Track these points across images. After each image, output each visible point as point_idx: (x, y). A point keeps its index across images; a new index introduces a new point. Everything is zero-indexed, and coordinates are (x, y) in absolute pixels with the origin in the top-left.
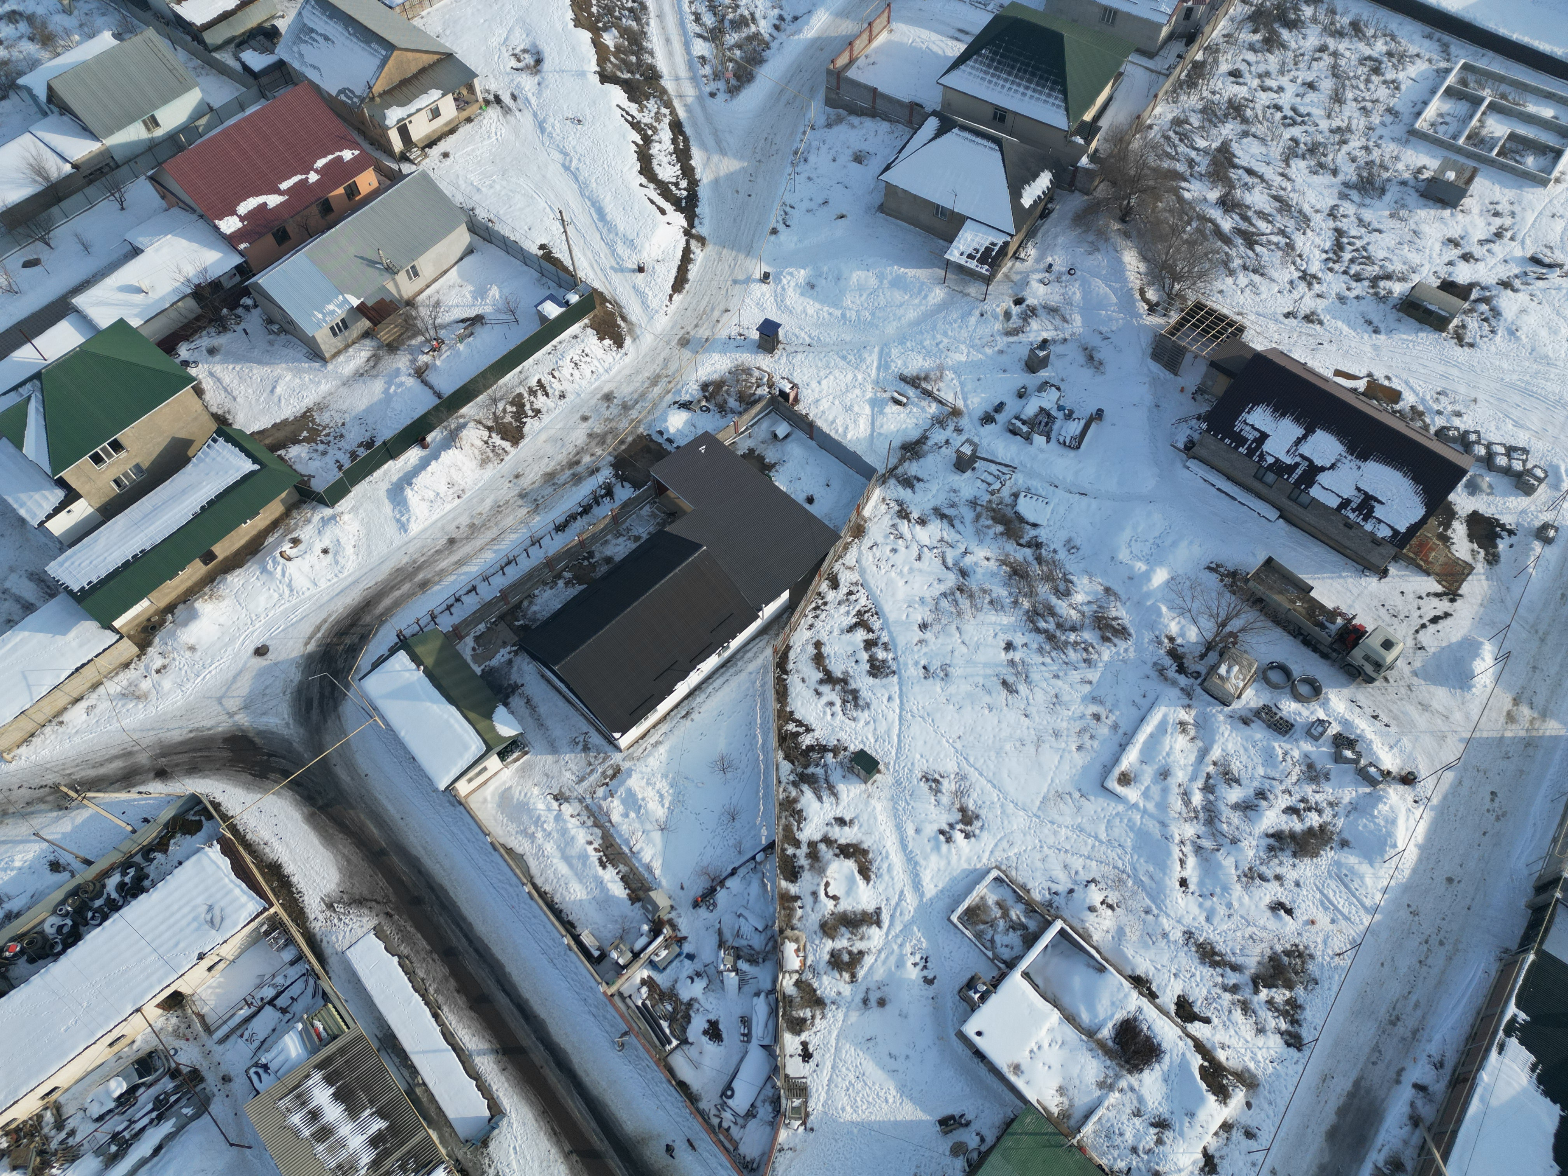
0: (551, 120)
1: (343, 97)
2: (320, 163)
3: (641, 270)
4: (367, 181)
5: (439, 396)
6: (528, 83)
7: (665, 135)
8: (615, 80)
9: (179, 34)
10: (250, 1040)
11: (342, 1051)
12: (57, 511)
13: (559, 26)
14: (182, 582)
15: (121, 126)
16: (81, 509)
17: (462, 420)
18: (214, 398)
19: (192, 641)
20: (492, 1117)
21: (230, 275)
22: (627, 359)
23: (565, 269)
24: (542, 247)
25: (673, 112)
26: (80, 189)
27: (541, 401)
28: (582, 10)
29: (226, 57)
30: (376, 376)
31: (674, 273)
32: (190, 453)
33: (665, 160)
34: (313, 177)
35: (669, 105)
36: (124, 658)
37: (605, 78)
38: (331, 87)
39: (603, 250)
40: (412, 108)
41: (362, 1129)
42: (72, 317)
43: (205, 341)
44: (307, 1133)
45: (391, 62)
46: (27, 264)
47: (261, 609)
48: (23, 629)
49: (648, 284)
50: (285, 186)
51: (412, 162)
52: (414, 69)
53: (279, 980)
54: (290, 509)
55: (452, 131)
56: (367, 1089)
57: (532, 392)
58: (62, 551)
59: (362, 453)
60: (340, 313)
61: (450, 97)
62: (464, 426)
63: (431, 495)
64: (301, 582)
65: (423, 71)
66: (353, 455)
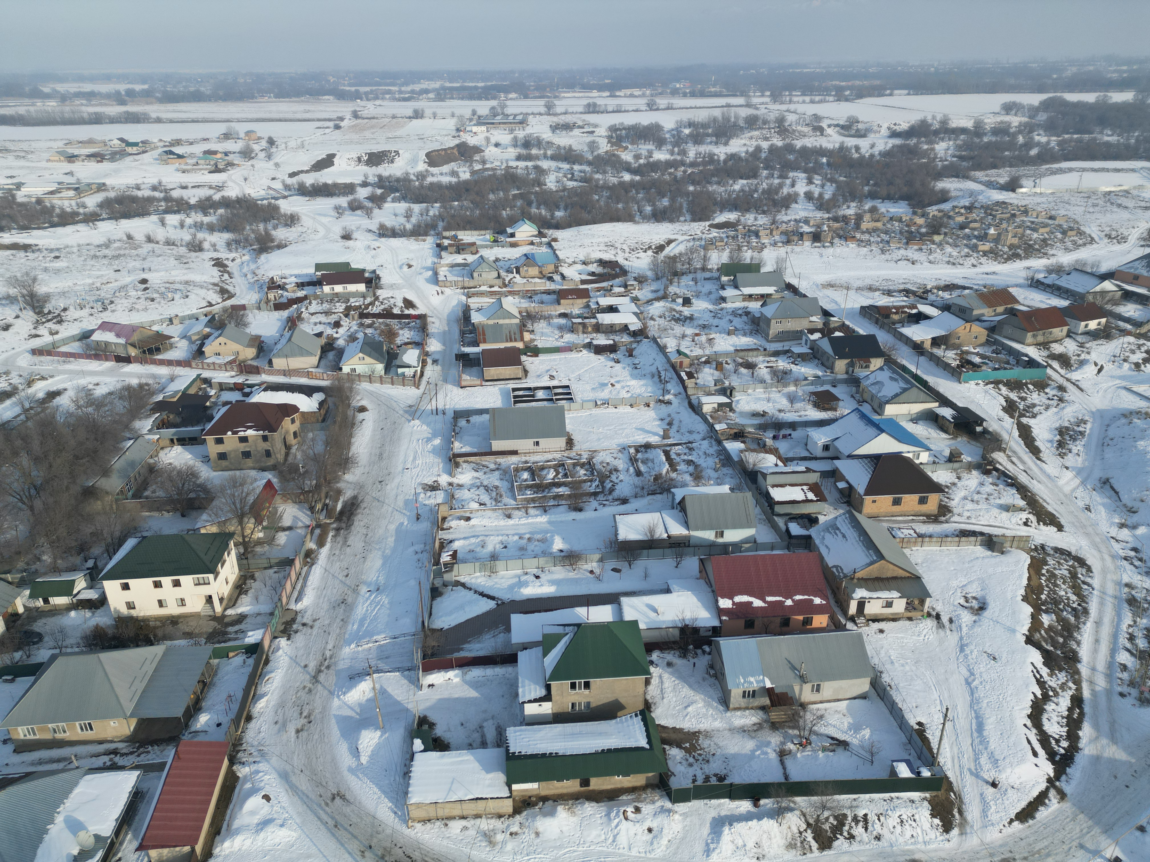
0: (973, 647)
1: (834, 570)
2: (798, 597)
3: (994, 785)
4: (820, 620)
5: (786, 777)
6: (966, 618)
7: (1064, 702)
8: (1037, 646)
9: (763, 501)
12: (535, 701)
13: (1009, 595)
14: (562, 787)
15: (704, 528)
16: (546, 708)
17: (792, 805)
18: (653, 690)
19: (541, 829)
21: (707, 629)
22: (947, 845)
23: (930, 749)
24: (920, 724)
25: (1079, 689)
26: (663, 548)
27: (858, 831)
28: (1033, 592)
29: (780, 522)
30: (753, 738)
31: (1023, 804)
32: (619, 714)
33: (1055, 719)
34: (789, 602)
35: (1078, 683)
36: (502, 811)
37: (1029, 640)
38: (831, 561)
39: (969, 753)
40: (875, 595)
42: (615, 606)
43: (669, 656)
45: (876, 565)
46: (614, 570)
47: (589, 839)
48: (472, 754)
49: (995, 799)
50: (769, 599)
51: (856, 624)
52: (889, 575)
54: (649, 786)
55: (894, 620)
57: (855, 819)
58: (521, 724)
59: (714, 781)
60: (755, 686)
61: (905, 600)
62: (791, 810)
63: (740, 843)
64: (623, 840)
65: (895, 578)
66: (707, 779)
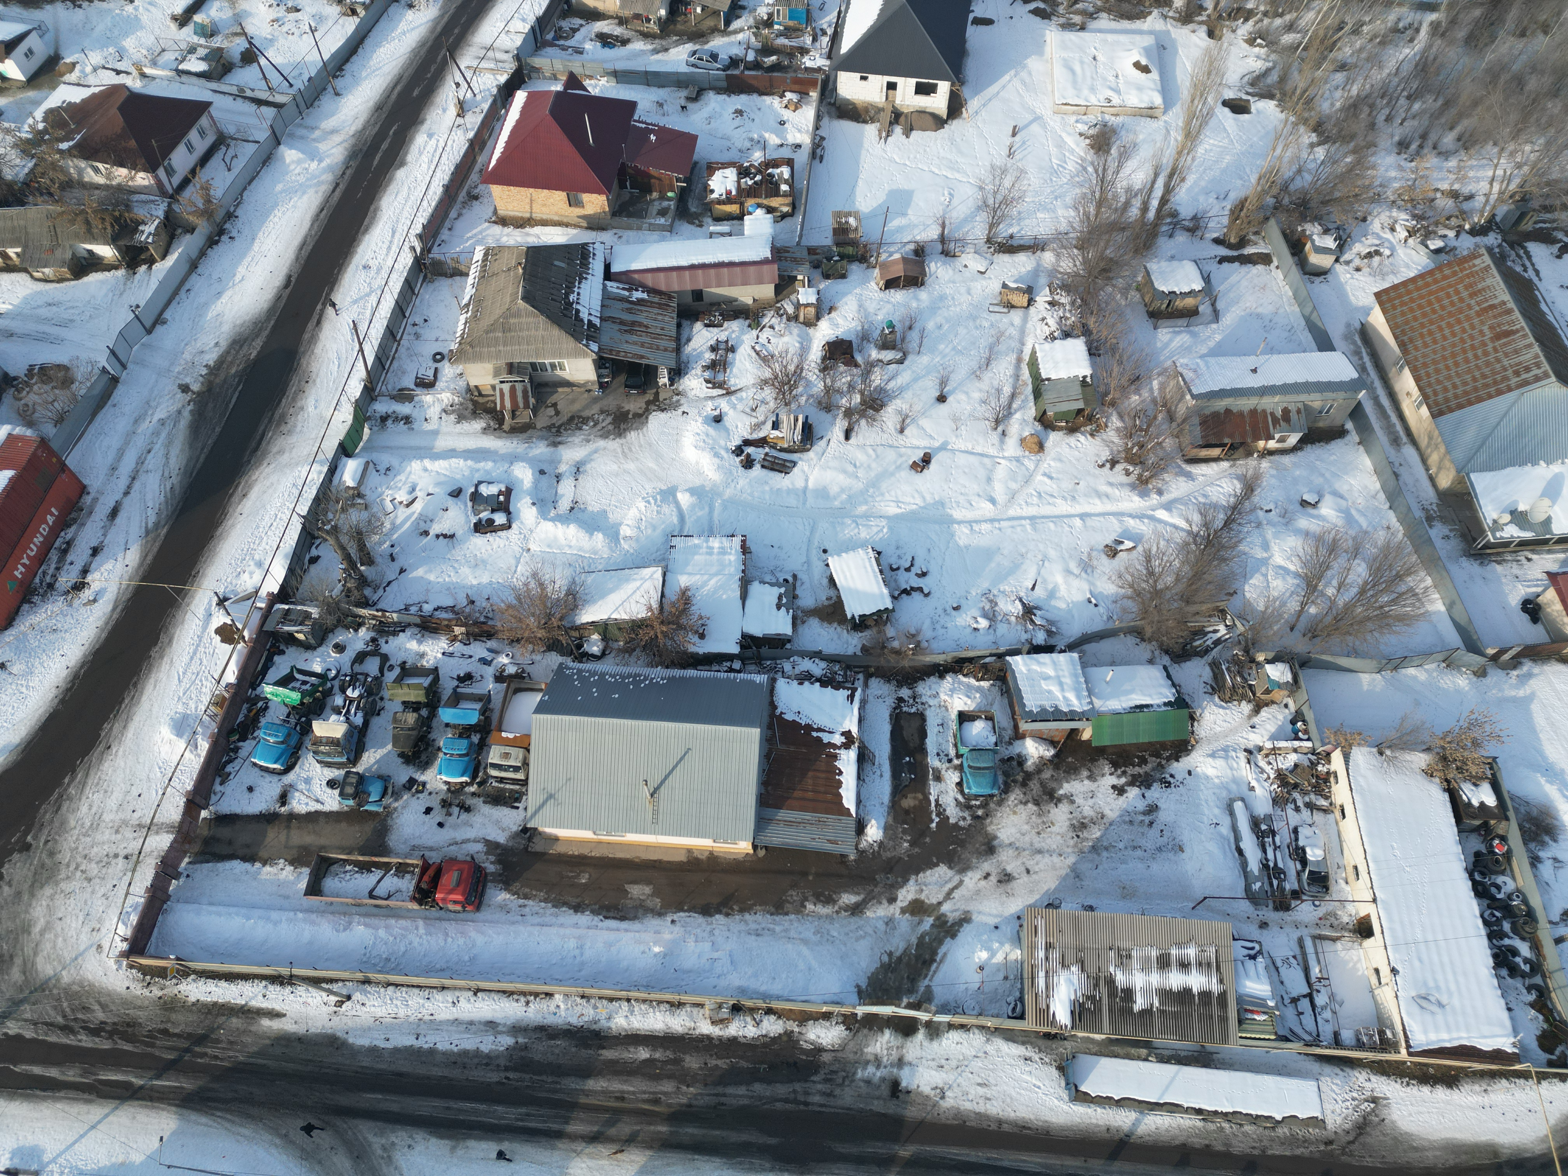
10: (1286, 961)
11: (1224, 1019)
20: (1077, 1090)
41: (1146, 991)
44: (1174, 952)
53: (1327, 1014)
56: (1176, 1016)
